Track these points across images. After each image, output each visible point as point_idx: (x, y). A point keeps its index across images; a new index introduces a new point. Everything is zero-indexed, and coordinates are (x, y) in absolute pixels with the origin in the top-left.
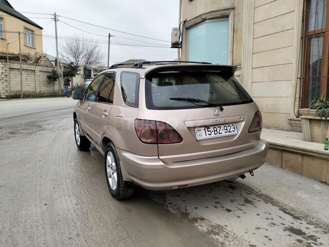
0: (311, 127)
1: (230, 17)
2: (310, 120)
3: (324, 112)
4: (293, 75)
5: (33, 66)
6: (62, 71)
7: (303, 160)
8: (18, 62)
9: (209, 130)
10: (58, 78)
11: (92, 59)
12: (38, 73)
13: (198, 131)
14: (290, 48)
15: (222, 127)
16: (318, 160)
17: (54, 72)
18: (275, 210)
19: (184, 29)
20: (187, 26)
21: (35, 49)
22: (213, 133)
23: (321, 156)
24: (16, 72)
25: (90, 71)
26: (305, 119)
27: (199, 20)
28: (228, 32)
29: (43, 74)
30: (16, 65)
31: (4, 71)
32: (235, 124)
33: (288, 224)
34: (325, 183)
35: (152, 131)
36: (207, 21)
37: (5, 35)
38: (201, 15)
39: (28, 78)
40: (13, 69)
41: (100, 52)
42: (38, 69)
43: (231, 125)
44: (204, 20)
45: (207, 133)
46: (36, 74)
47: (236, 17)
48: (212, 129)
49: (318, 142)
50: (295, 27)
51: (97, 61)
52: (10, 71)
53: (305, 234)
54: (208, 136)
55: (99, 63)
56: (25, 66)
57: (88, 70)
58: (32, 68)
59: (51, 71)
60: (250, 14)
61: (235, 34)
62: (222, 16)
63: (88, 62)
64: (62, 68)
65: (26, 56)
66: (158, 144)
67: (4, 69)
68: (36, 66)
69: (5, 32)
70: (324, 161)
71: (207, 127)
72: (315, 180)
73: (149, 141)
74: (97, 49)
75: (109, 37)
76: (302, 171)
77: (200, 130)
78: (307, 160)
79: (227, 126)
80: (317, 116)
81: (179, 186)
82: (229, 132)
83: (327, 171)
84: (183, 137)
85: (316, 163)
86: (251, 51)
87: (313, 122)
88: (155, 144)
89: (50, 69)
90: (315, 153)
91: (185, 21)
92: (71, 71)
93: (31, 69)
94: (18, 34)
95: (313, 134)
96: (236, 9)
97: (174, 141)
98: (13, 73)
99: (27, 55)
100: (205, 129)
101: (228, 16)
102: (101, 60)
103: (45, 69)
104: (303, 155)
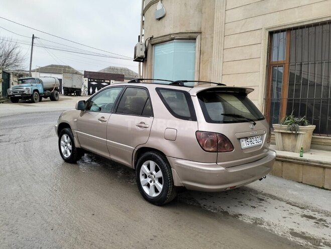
0: (282, 139)
1: (198, 40)
2: (282, 133)
3: (295, 127)
4: (259, 96)
7: (282, 165)
9: (248, 140)
11: (10, 61)
13: (242, 141)
14: (256, 73)
15: (254, 138)
16: (296, 165)
18: (284, 204)
19: (150, 45)
20: (153, 43)
22: (250, 143)
23: (298, 161)
25: (9, 74)
26: (278, 132)
27: (168, 38)
28: (195, 53)
33: (301, 213)
34: (301, 182)
35: (212, 141)
36: (175, 41)
38: (170, 35)
41: (20, 53)
43: (258, 137)
44: (173, 39)
45: (247, 143)
47: (202, 41)
49: (289, 151)
50: (262, 57)
51: (17, 64)
53: (316, 218)
54: (248, 146)
55: (17, 66)
57: (6, 73)
60: (220, 41)
61: (201, 56)
62: (190, 38)
66: (217, 152)
70: (301, 165)
71: (246, 138)
72: (293, 181)
73: (211, 150)
74: (17, 51)
75: (33, 38)
76: (282, 174)
78: (286, 165)
79: (256, 137)
80: (288, 130)
81: (231, 188)
82: (258, 142)
83: (303, 173)
84: (234, 146)
85: (294, 168)
86: (221, 72)
87: (284, 135)
88: (215, 152)
90: (294, 159)
91: (151, 38)
95: (284, 144)
96: (203, 34)
97: (228, 150)
100: (245, 140)
101: (195, 39)
102: (21, 63)
104: (283, 161)
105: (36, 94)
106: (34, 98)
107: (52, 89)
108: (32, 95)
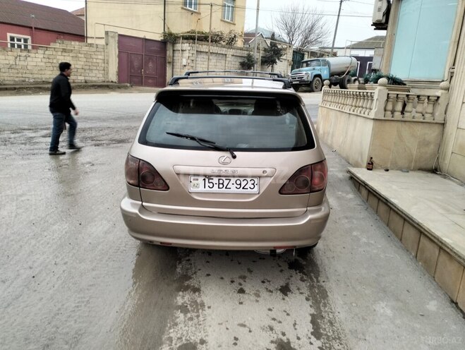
5: (224, 49)
6: (261, 55)
8: (206, 43)
9: (210, 181)
10: (253, 65)
11: (312, 37)
12: (229, 58)
13: (194, 180)
15: (233, 180)
17: (249, 57)
21: (235, 24)
22: (216, 186)
24: (205, 57)
25: (303, 54)
29: (235, 60)
30: (204, 48)
31: (191, 55)
32: (256, 180)
37: (199, 9)
39: (218, 64)
40: (201, 52)
42: (231, 52)
43: (249, 179)
45: (207, 184)
46: (227, 59)
48: (215, 180)
51: (320, 40)
52: (197, 54)
54: (207, 188)
55: (321, 42)
56: (214, 49)
57: (301, 54)
58: (224, 51)
59: (246, 55)
63: (306, 41)
64: (261, 52)
65: (218, 35)
66: (139, 186)
67: (191, 52)
68: (228, 48)
69: (200, 4)
71: (208, 177)
73: (131, 182)
74: (321, 23)
75: (341, 2)
77: (197, 180)
79: (242, 179)
81: (161, 243)
82: (243, 188)
89: (245, 53)
92: (272, 56)
93: (221, 52)
94: (209, 7)
97: (159, 187)
98: (201, 57)
99: (220, 34)
100: (204, 179)
102: (325, 38)
103: (239, 53)
105: (318, 80)
106: (314, 85)
107: (343, 73)
108: (311, 82)
